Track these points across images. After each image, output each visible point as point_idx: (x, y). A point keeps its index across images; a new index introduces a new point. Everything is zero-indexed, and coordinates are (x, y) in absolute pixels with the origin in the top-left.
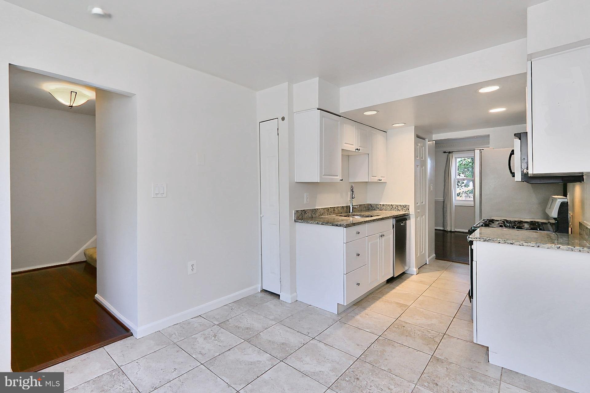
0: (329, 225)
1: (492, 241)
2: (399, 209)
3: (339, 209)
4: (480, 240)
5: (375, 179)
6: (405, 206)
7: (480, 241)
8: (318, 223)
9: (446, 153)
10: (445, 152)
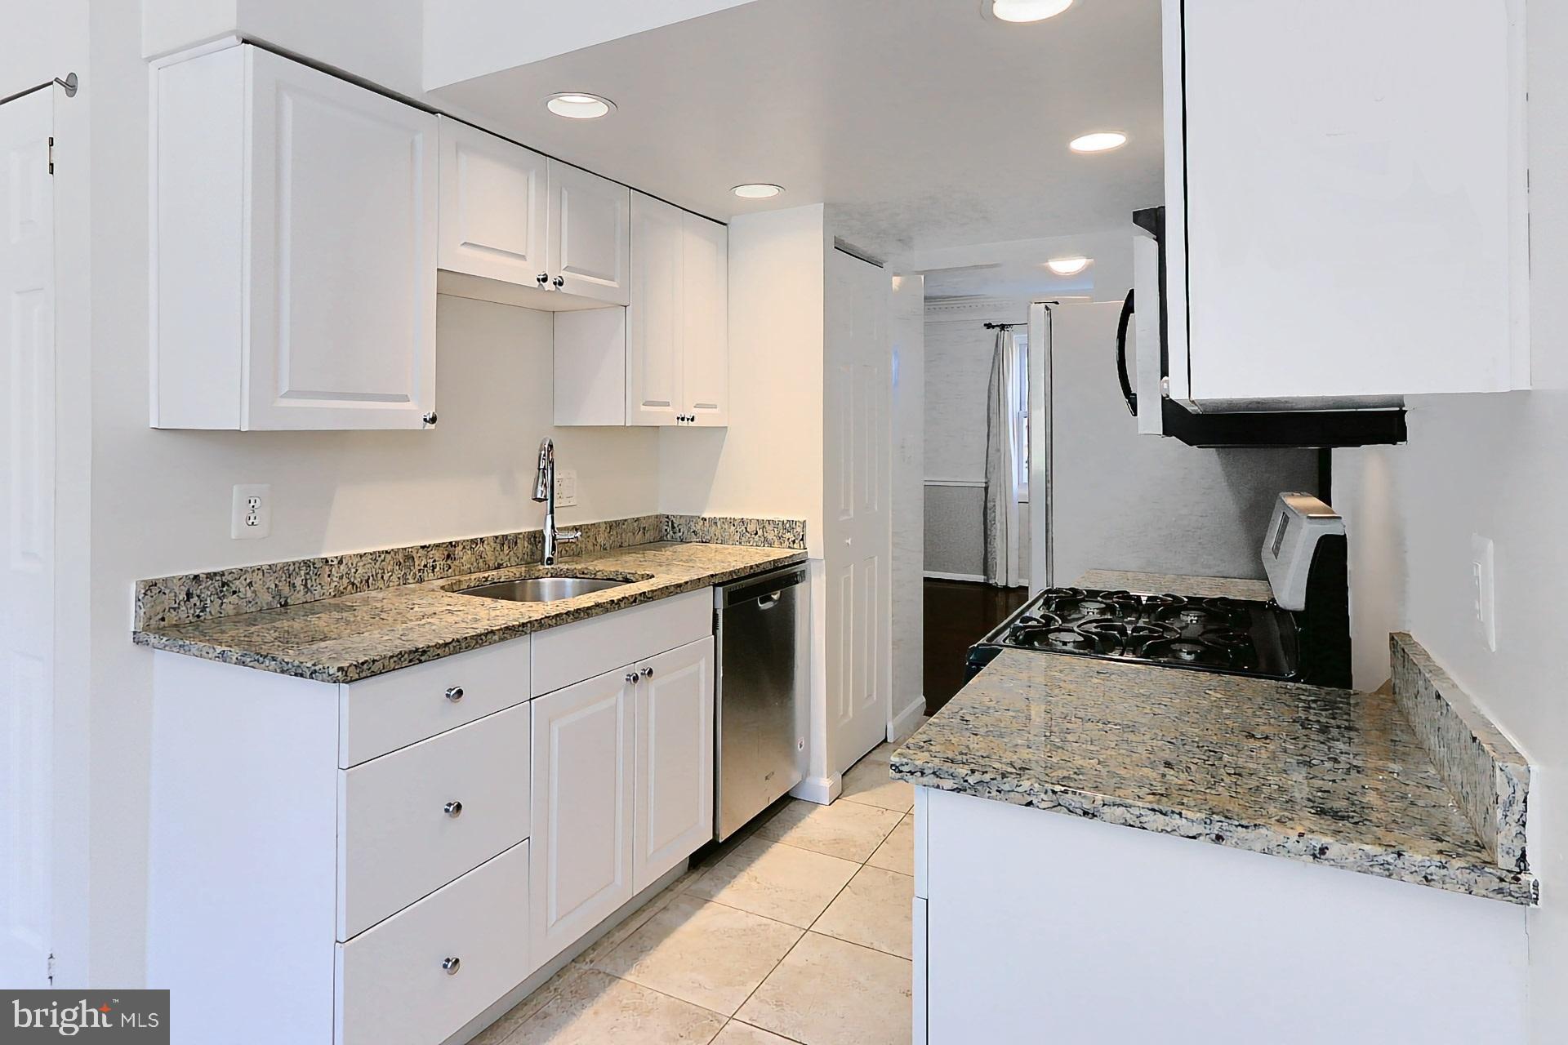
0: (267, 669)
1: (994, 793)
2: (770, 536)
3: (487, 548)
4: (936, 781)
5: (665, 417)
6: (789, 526)
7: (938, 787)
8: (223, 657)
9: (993, 327)
10: (989, 326)
